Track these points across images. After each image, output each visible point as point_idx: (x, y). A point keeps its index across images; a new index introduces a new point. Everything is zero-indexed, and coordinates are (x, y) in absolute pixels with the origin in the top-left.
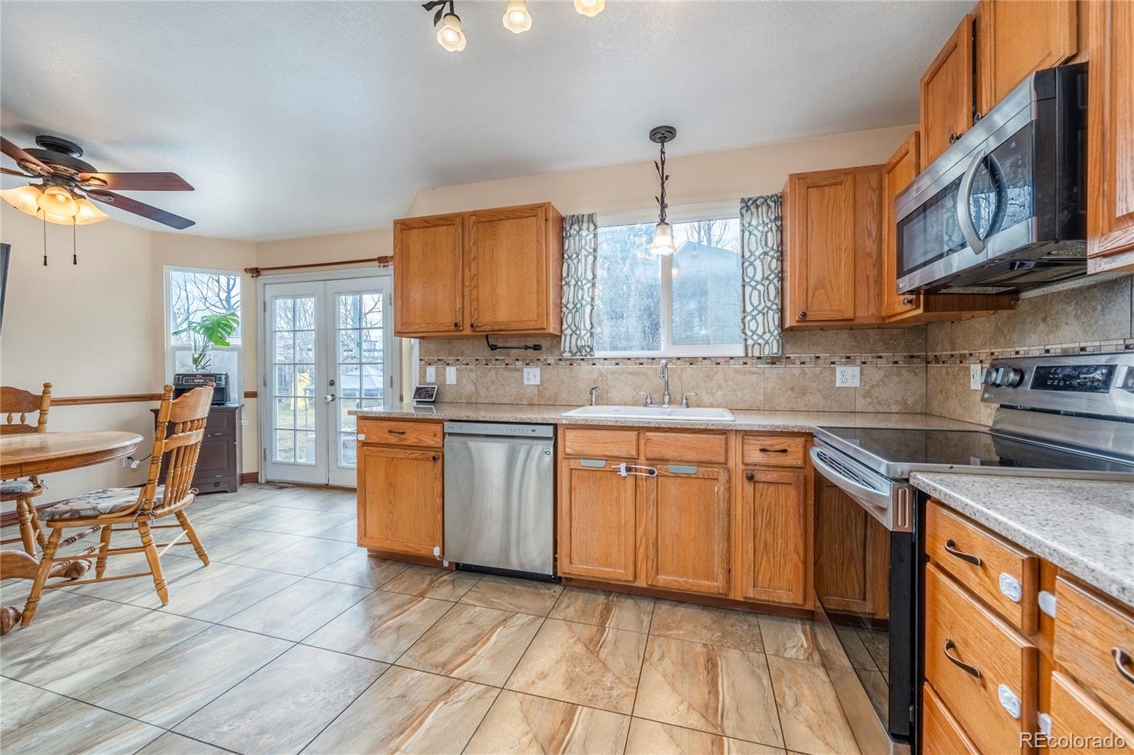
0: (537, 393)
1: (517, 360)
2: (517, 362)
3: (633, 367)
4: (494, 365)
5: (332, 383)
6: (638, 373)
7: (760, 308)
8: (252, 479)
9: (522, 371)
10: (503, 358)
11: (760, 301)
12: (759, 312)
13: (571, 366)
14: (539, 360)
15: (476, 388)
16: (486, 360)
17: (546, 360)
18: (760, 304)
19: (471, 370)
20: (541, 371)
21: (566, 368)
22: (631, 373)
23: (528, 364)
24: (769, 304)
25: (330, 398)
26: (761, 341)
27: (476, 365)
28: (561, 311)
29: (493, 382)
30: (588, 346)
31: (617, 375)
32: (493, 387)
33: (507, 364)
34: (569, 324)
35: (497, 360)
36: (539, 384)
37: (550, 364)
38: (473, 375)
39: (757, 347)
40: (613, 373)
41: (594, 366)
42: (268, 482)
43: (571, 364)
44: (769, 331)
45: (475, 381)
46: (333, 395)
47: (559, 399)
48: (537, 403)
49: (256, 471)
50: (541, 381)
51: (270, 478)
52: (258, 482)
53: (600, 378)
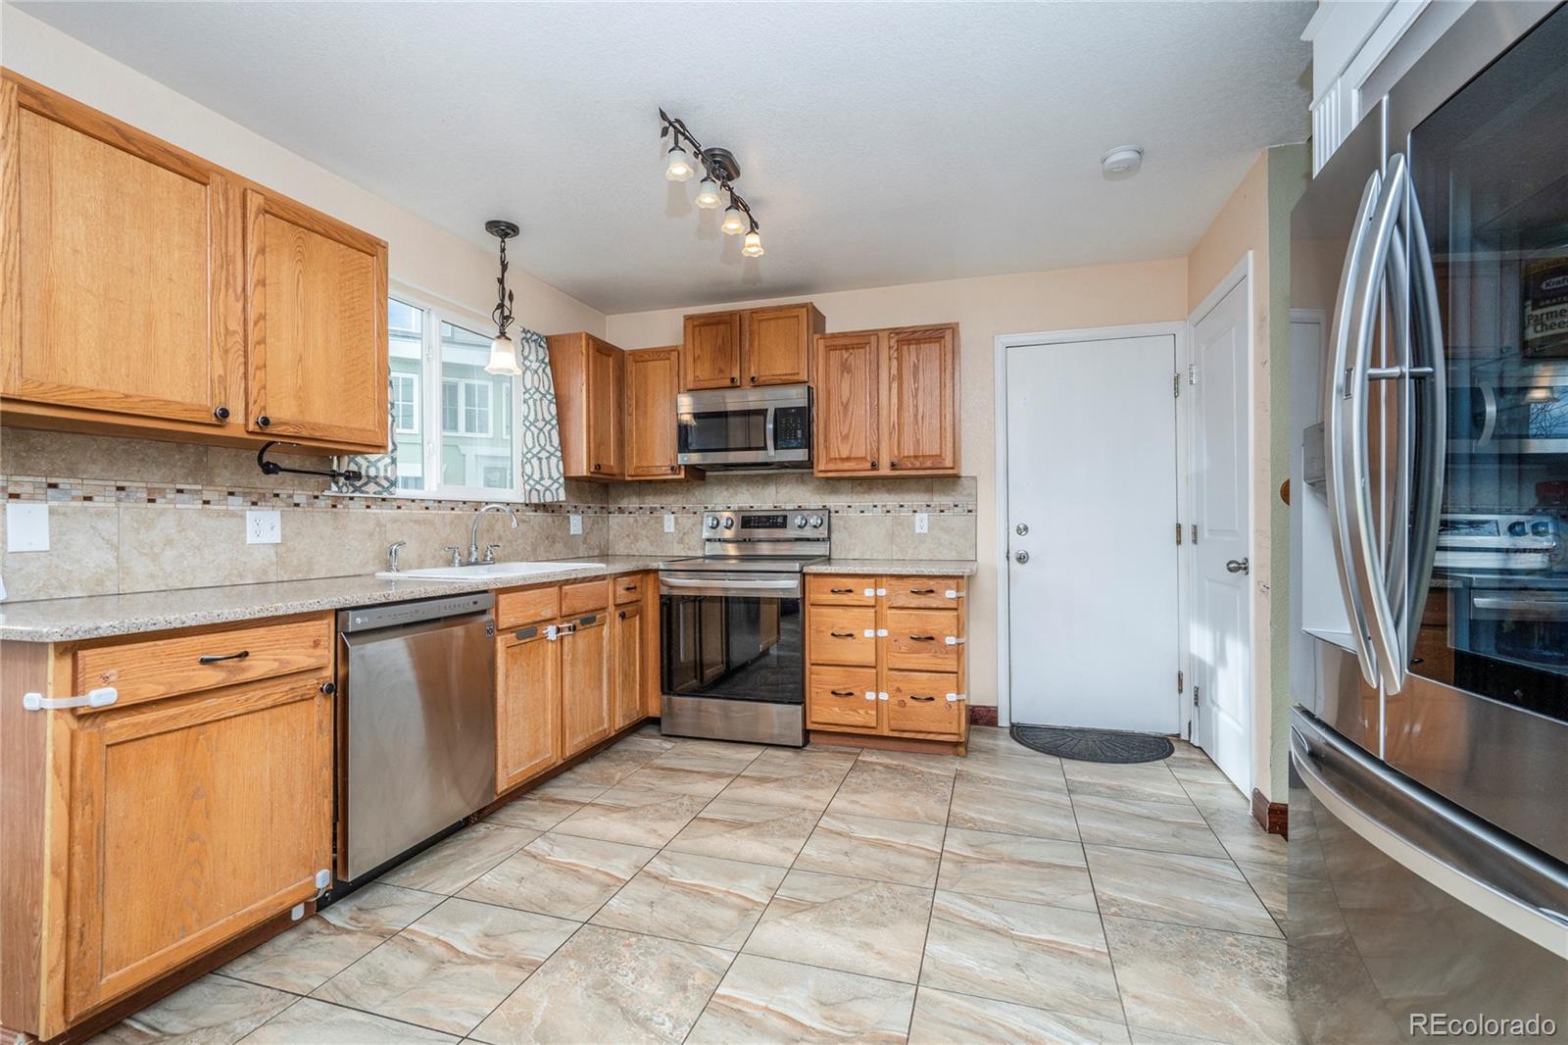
0: (274, 559)
1: (231, 494)
2: (230, 497)
3: (417, 512)
4: (171, 501)
6: (424, 521)
7: (535, 451)
9: (243, 517)
10: (200, 487)
11: (534, 443)
12: (534, 456)
13: (334, 509)
14: (277, 495)
15: (117, 558)
16: (150, 490)
17: (291, 496)
18: (534, 447)
19: (101, 514)
20: (282, 516)
21: (326, 512)
22: (416, 521)
23: (254, 504)
24: (552, 450)
26: (538, 487)
27: (119, 500)
29: (169, 542)
31: (399, 524)
32: (169, 554)
33: (206, 502)
35: (180, 491)
36: (279, 541)
37: (297, 505)
38: (107, 527)
39: (534, 493)
40: (395, 521)
41: (368, 510)
43: (334, 506)
44: (550, 477)
45: (115, 539)
47: (316, 567)
48: (274, 579)
50: (283, 536)
53: (378, 529)
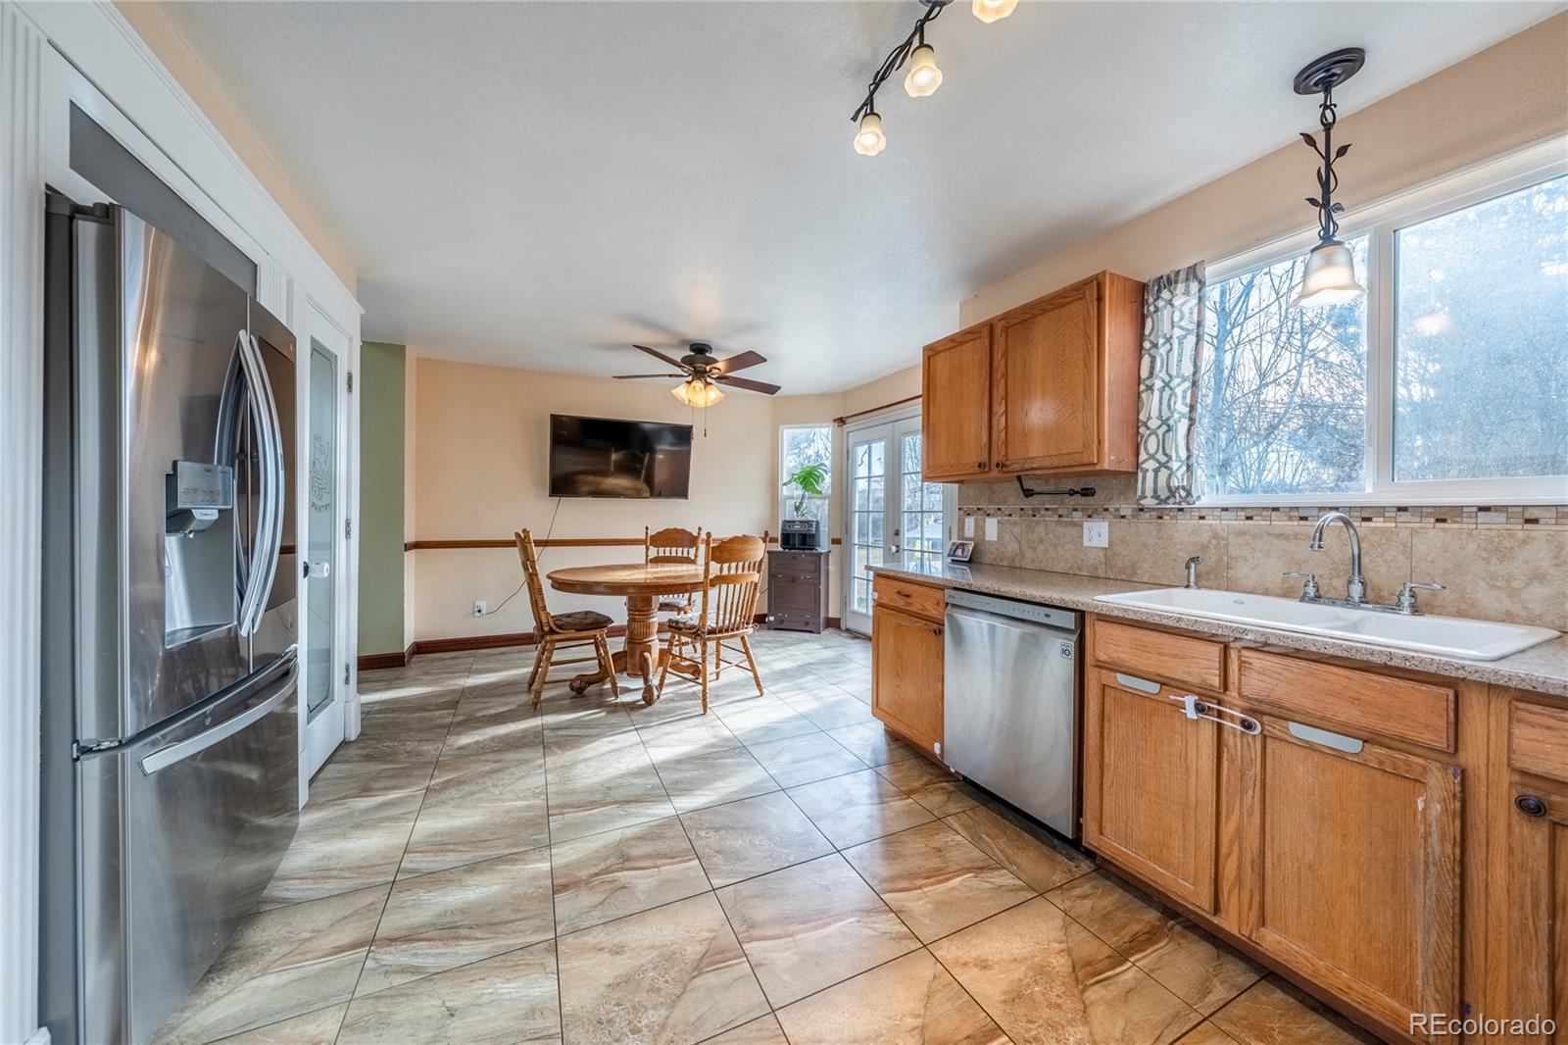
0: (1103, 560)
1: (1076, 510)
2: (1074, 513)
3: (1286, 523)
4: (1043, 516)
5: (897, 533)
8: (833, 624)
9: (1082, 526)
10: (1056, 506)
13: (1159, 521)
14: (1107, 510)
15: (1020, 548)
16: (1033, 510)
17: (1117, 510)
19: (1015, 523)
20: (1110, 526)
21: (1150, 523)
23: (1090, 516)
25: (894, 549)
27: (1021, 516)
28: (1138, 433)
29: (1041, 541)
30: (1183, 488)
31: (1248, 537)
32: (1041, 548)
33: (1060, 516)
34: (1152, 451)
35: (1047, 509)
36: (1107, 546)
37: (1123, 517)
38: (1016, 530)
40: (1241, 533)
41: (1201, 521)
42: (848, 630)
43: (1160, 518)
45: (1019, 538)
46: (897, 546)
47: (1139, 572)
48: (1103, 575)
49: (838, 617)
50: (1110, 542)
51: (850, 626)
52: (839, 628)
53: (1214, 542)
